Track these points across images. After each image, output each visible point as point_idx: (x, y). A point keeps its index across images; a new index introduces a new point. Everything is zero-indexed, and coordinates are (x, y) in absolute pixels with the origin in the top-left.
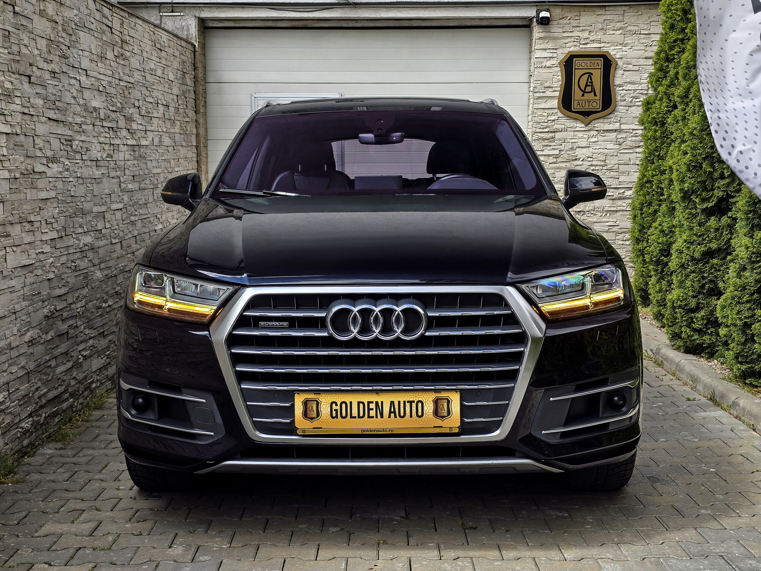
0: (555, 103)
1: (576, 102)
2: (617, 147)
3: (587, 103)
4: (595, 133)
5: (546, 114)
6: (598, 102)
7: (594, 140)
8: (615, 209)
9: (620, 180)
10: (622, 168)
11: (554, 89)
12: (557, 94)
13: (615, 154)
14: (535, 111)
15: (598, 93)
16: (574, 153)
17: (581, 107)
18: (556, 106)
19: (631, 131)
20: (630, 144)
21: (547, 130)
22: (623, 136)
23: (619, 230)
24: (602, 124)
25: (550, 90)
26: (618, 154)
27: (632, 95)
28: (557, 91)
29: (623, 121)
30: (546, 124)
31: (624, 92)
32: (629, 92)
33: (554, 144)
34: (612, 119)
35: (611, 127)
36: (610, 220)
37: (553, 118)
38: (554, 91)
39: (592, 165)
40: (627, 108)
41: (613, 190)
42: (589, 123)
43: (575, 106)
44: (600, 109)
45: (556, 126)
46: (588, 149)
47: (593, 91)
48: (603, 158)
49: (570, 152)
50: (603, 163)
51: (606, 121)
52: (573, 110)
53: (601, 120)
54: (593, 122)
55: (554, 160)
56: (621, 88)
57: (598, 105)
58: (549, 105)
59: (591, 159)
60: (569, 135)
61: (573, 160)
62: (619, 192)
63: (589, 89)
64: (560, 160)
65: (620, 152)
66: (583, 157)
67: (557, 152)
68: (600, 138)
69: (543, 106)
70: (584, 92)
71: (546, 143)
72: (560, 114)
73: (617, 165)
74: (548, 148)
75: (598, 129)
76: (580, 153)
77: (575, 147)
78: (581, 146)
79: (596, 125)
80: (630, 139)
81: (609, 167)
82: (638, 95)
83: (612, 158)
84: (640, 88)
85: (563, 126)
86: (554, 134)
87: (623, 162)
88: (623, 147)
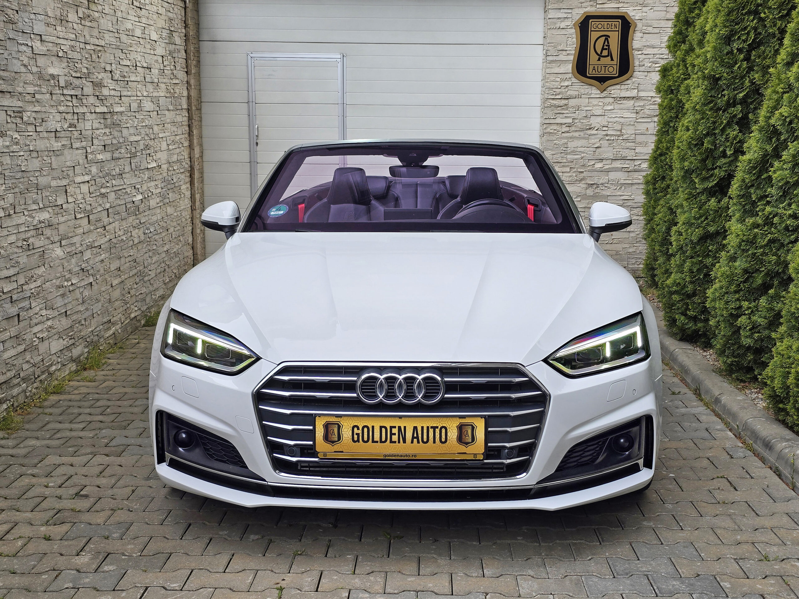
0: (569, 67)
1: (591, 67)
2: (634, 115)
3: (603, 68)
4: (611, 100)
5: (558, 80)
6: (615, 67)
7: (609, 108)
8: (630, 182)
9: (637, 151)
10: (639, 138)
11: (568, 52)
12: (571, 58)
13: (632, 123)
14: (548, 76)
15: (615, 57)
16: (588, 122)
17: (597, 73)
18: (570, 71)
19: (650, 98)
20: (647, 112)
21: (559, 97)
22: (641, 104)
23: (634, 204)
24: (619, 91)
25: (564, 53)
26: (636, 123)
27: (651, 60)
28: (571, 54)
29: (641, 87)
30: (558, 90)
31: (643, 56)
32: (648, 56)
33: (567, 111)
34: (630, 86)
35: (628, 94)
36: (626, 194)
37: (566, 83)
38: (568, 54)
39: (607, 135)
40: (646, 73)
41: (627, 162)
42: (605, 90)
43: (590, 71)
44: (617, 75)
45: (569, 93)
46: (603, 116)
47: (610, 54)
48: (619, 128)
49: (584, 121)
50: (619, 133)
51: (623, 87)
52: (588, 75)
53: (618, 87)
54: (609, 88)
55: (567, 129)
56: (640, 52)
57: (614, 70)
58: (562, 69)
59: (606, 129)
60: (584, 101)
61: (587, 129)
62: (635, 164)
63: (605, 53)
64: (573, 128)
65: (637, 121)
66: (598, 126)
67: (570, 121)
68: (617, 106)
69: (556, 70)
70: (600, 56)
71: (559, 110)
72: (574, 79)
73: (634, 136)
74: (561, 116)
75: (613, 96)
76: (595, 122)
77: (589, 115)
78: (596, 114)
79: (612, 92)
80: (647, 107)
81: (625, 137)
82: (658, 60)
83: (628, 127)
84: (660, 52)
85: (577, 93)
86: (567, 101)
87: (640, 131)
88: (639, 116)
